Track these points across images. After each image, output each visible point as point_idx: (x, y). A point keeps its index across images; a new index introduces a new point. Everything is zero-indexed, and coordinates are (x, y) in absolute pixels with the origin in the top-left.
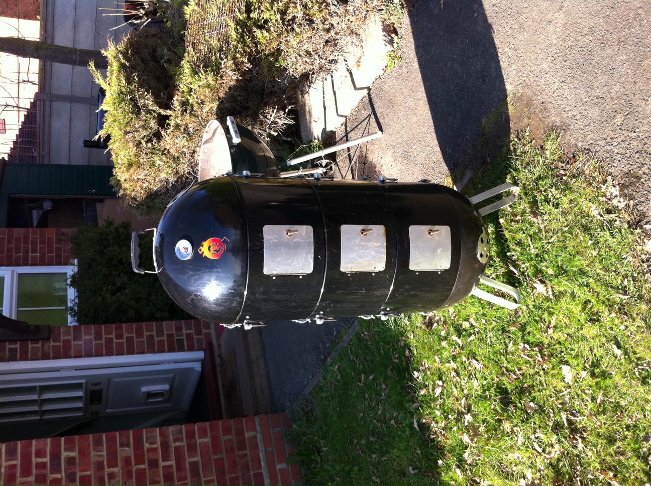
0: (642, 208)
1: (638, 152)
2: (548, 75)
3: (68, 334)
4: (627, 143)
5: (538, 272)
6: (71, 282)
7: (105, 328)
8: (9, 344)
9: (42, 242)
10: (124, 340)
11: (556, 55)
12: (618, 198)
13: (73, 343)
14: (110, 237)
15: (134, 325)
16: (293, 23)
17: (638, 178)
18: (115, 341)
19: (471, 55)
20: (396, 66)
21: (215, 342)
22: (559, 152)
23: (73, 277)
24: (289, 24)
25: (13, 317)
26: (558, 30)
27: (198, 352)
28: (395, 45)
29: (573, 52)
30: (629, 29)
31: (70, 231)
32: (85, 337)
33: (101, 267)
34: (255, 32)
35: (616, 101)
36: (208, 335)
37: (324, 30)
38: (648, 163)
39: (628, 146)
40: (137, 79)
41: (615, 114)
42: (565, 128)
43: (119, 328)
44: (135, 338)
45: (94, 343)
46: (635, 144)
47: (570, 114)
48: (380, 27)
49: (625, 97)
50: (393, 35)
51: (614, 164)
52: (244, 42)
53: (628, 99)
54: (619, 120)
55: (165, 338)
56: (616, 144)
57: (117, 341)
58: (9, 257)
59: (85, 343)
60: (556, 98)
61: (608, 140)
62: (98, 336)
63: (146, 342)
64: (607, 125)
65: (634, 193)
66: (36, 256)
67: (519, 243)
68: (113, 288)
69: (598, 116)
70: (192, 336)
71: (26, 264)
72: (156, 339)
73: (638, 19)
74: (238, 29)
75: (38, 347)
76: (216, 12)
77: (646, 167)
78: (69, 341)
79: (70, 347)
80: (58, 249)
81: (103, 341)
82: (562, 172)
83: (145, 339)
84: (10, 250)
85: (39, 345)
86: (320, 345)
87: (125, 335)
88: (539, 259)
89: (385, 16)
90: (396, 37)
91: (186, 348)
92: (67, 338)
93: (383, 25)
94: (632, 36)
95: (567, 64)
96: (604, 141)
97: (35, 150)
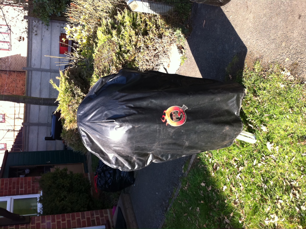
0: (301, 76)
1: (294, 54)
2: (250, 40)
3: (39, 220)
4: (289, 52)
5: (262, 122)
6: (39, 200)
7: (56, 216)
8: (10, 227)
9: (25, 183)
10: (66, 222)
11: (252, 31)
12: (290, 76)
13: (41, 224)
14: (58, 175)
15: (71, 214)
16: (140, 49)
17: (297, 64)
18: (62, 222)
19: (217, 45)
20: (185, 62)
21: (110, 220)
22: (261, 68)
23: (40, 198)
24: (138, 49)
25: (12, 212)
26: (251, 21)
27: (102, 226)
28: (183, 53)
29: (259, 26)
30: (280, 8)
31: (39, 178)
32: (47, 221)
33: (54, 189)
34: (124, 55)
35: (281, 38)
36: (107, 217)
37: (153, 50)
38: (300, 57)
39: (290, 53)
40: (73, 82)
41: (282, 43)
42: (262, 57)
43: (63, 216)
44: (71, 220)
45: (51, 224)
46: (292, 51)
47: (263, 51)
48: (176, 47)
49: (284, 35)
50: (182, 50)
51: (285, 63)
52: (120, 60)
53: (285, 35)
54: (284, 45)
55: (86, 220)
56: (284, 55)
57: (63, 222)
58: (10, 191)
59: (47, 224)
60: (256, 47)
61: (281, 55)
62: (53, 220)
63: (76, 222)
64: (279, 49)
65: (297, 71)
66: (23, 190)
67: (251, 113)
68: (60, 199)
69: (274, 47)
70: (99, 218)
71: (18, 194)
72: (82, 220)
73: (282, 3)
74: (116, 55)
75: (24, 227)
76: (107, 52)
77: (299, 58)
78: (39, 224)
79: (40, 226)
80: (33, 186)
81: (56, 223)
82: (264, 75)
83: (76, 221)
84: (10, 188)
85: (25, 226)
86: (163, 203)
87: (66, 219)
88: (261, 116)
89: (178, 43)
90: (184, 50)
91: (96, 224)
92: (38, 222)
93: (178, 47)
94: (282, 10)
95: (258, 32)
96: (279, 56)
97: (21, 149)
